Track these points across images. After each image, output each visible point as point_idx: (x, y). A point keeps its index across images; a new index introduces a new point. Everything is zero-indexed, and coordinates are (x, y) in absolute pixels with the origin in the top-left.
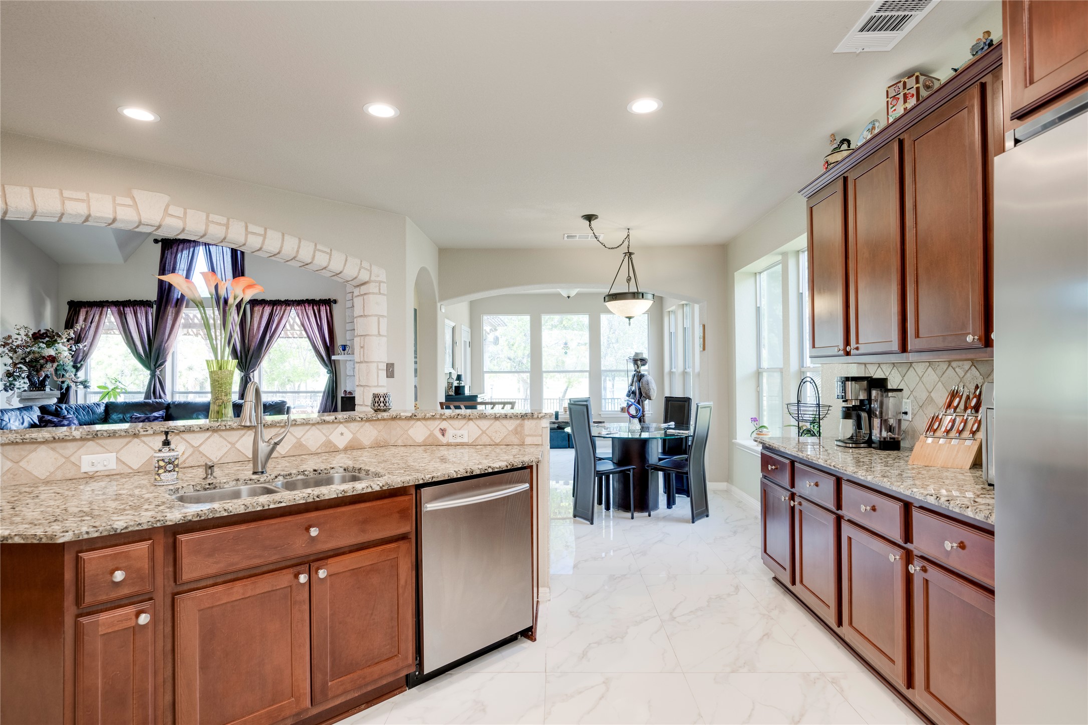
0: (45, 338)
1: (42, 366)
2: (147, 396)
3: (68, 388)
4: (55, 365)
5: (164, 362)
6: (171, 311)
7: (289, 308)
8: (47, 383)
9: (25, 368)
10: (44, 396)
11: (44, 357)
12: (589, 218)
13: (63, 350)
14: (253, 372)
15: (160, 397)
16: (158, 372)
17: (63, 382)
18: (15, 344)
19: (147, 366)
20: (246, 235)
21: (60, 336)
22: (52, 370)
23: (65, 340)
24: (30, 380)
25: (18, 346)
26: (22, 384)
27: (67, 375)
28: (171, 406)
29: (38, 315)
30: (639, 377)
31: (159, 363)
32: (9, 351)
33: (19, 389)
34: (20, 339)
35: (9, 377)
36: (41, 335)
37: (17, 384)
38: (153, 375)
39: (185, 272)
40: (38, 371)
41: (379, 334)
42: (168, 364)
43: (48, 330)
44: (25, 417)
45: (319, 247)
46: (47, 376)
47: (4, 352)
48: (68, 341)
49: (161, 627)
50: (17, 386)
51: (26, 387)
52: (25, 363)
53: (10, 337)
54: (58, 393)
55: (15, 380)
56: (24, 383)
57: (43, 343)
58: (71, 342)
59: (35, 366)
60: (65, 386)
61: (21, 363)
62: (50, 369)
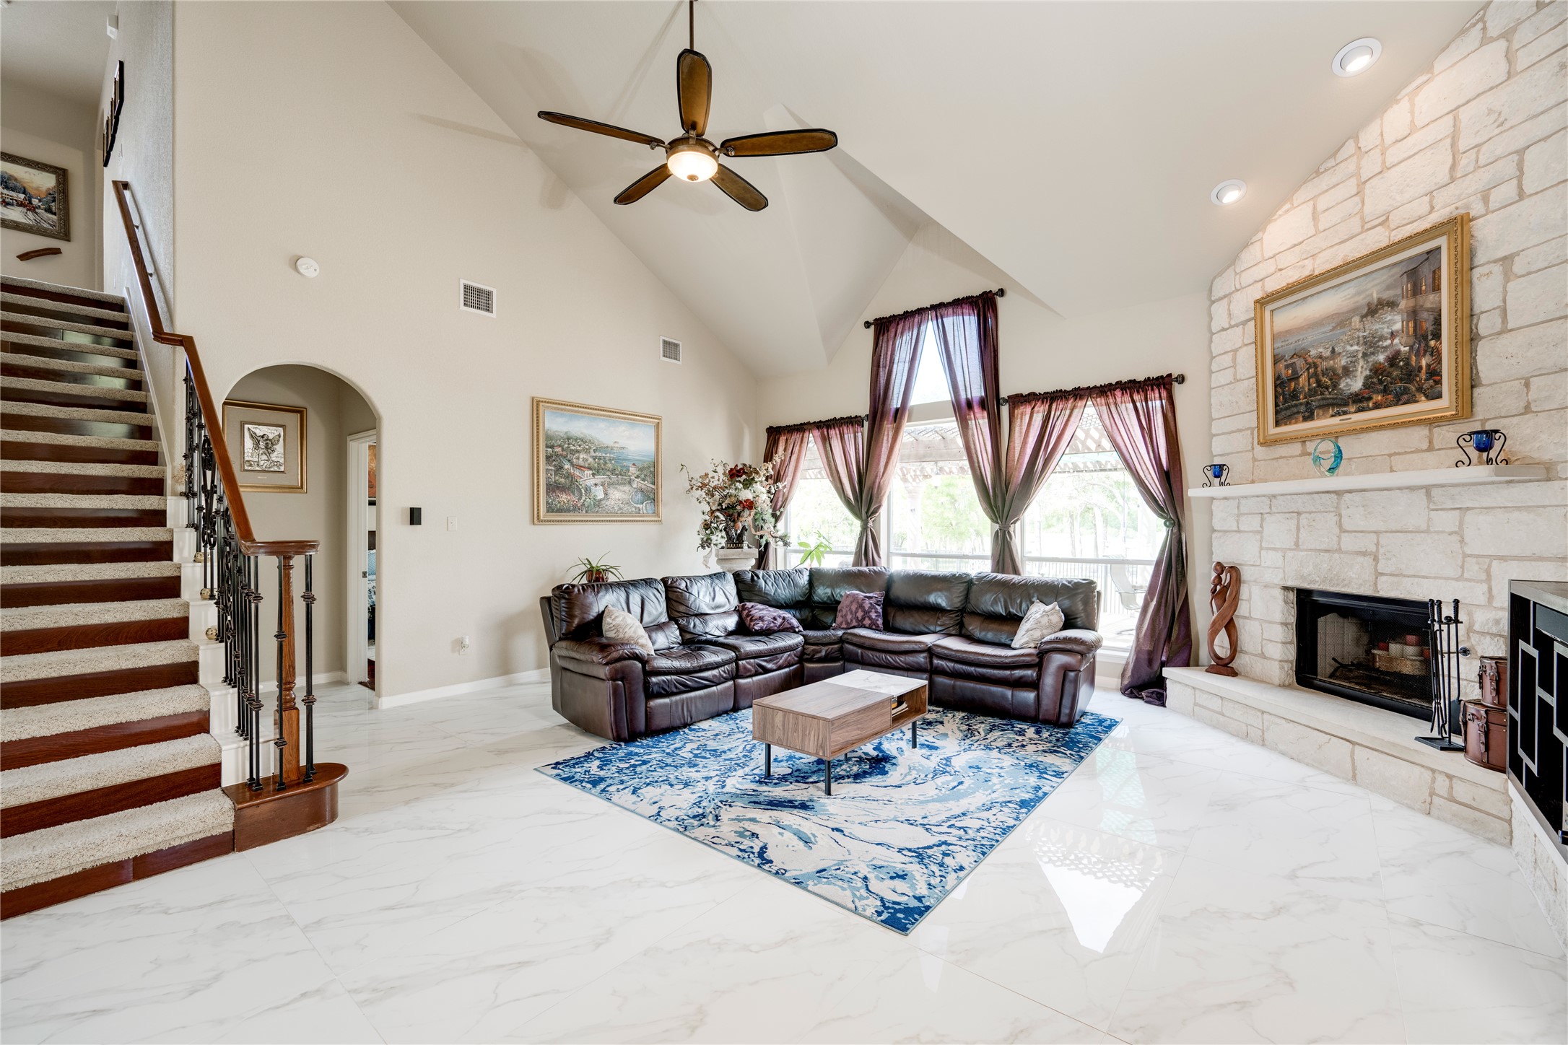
0: (741, 476)
1: (739, 514)
2: (857, 563)
3: (767, 545)
4: (753, 512)
5: (879, 507)
6: (888, 428)
7: (1080, 403)
8: (745, 538)
9: (722, 517)
10: (742, 556)
11: (741, 502)
13: (760, 492)
14: (1015, 522)
15: (874, 564)
16: (870, 524)
17: (761, 537)
18: (713, 485)
19: (857, 514)
21: (756, 473)
22: (750, 519)
23: (764, 478)
24: (727, 533)
25: (715, 488)
26: (719, 538)
27: (765, 527)
29: (738, 445)
31: (872, 509)
32: (707, 494)
33: (716, 545)
34: (716, 478)
35: (707, 529)
36: (738, 471)
37: (713, 538)
38: (865, 528)
40: (734, 521)
42: (883, 511)
43: (745, 465)
46: (744, 528)
47: (701, 496)
48: (767, 480)
50: (714, 542)
51: (723, 542)
52: (721, 510)
53: (707, 475)
54: (755, 552)
55: (712, 533)
56: (722, 537)
57: (740, 482)
58: (771, 481)
59: (732, 515)
60: (763, 543)
61: (718, 510)
62: (747, 519)
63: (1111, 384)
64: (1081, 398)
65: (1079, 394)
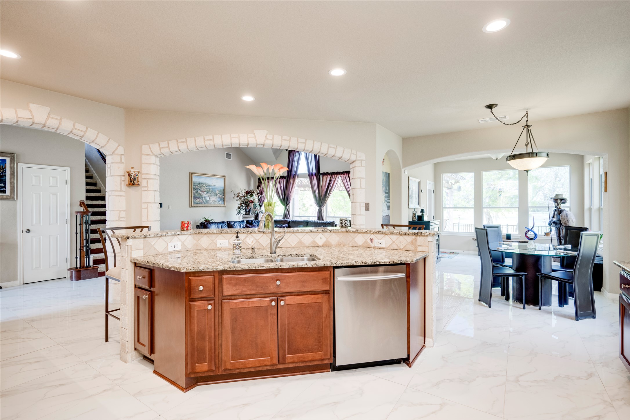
0: (249, 194)
1: (249, 205)
2: (284, 218)
3: (258, 214)
4: (253, 204)
5: (289, 202)
6: (292, 180)
7: (338, 176)
8: (250, 211)
9: (244, 205)
10: (249, 217)
11: (249, 201)
12: (490, 107)
13: (255, 198)
14: (323, 207)
15: (288, 218)
16: (287, 207)
17: (255, 211)
18: (241, 196)
19: (284, 205)
20: (298, 144)
21: (254, 192)
22: (252, 206)
23: (257, 194)
24: (245, 210)
25: (242, 197)
26: (243, 212)
27: (257, 208)
28: (290, 222)
29: (249, 184)
30: (560, 212)
31: (287, 203)
32: (239, 199)
33: (242, 213)
34: (242, 194)
35: (239, 209)
36: (249, 192)
37: (241, 211)
38: (286, 208)
39: (297, 162)
40: (247, 207)
41: (361, 188)
42: (291, 203)
43: (250, 190)
44: (241, 225)
45: (330, 145)
46: (250, 209)
47: (238, 199)
48: (258, 194)
49: (218, 312)
50: (241, 212)
51: (244, 213)
52: (243, 203)
53: (239, 193)
54: (254, 215)
55: (241, 210)
56: (244, 211)
57: (249, 195)
58: (259, 194)
59: (247, 205)
60: (256, 213)
61: (242, 203)
62: (251, 206)
63: (344, 172)
64: (338, 175)
65: (338, 173)
